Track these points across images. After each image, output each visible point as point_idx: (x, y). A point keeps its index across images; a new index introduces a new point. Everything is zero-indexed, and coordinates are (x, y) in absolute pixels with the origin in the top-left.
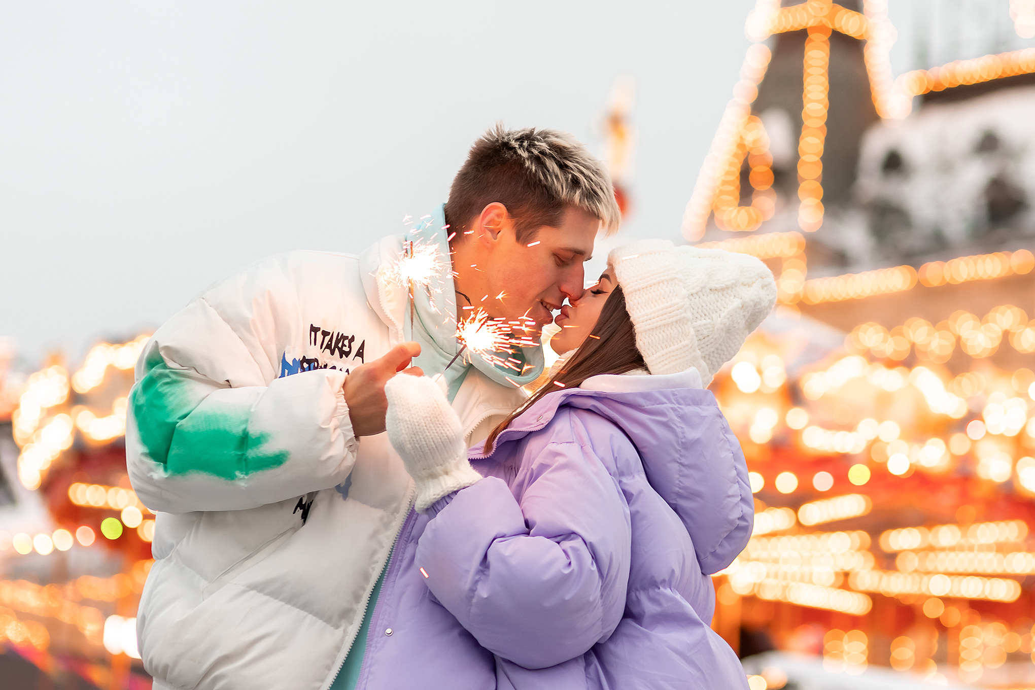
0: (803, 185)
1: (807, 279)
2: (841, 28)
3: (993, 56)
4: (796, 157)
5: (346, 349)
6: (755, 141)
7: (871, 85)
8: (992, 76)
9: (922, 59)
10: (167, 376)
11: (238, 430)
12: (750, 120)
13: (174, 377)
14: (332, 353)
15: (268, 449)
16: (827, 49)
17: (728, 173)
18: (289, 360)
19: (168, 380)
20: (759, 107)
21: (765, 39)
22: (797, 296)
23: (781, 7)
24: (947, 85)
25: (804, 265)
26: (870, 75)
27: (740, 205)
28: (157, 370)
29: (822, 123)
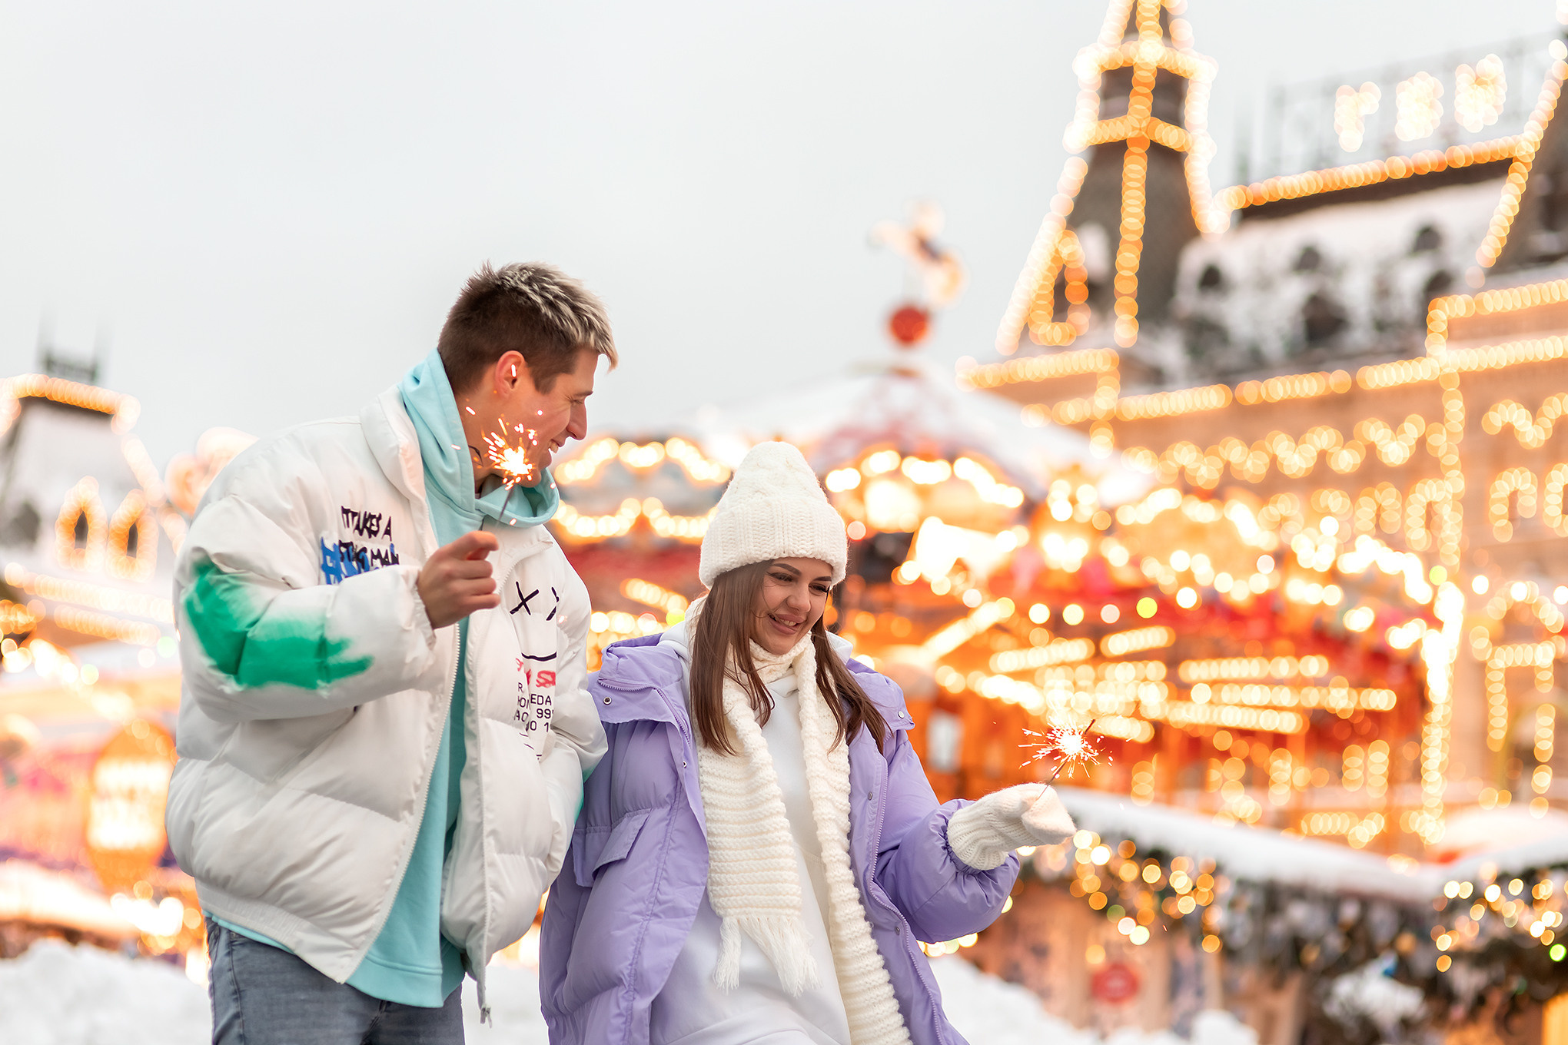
0: (1120, 300)
1: (1120, 397)
2: (1161, 139)
3: (1315, 173)
4: (1113, 271)
5: (374, 528)
6: (1071, 255)
7: (1191, 198)
8: (1314, 191)
9: (1243, 173)
10: (225, 582)
11: (314, 637)
12: (1065, 234)
13: (233, 582)
14: (361, 533)
15: (350, 655)
16: (1144, 162)
17: (1042, 287)
18: (329, 545)
19: (225, 586)
20: (1075, 221)
21: (1083, 150)
22: (1110, 412)
23: (1099, 120)
24: (1267, 199)
25: (1117, 382)
26: (1190, 189)
27: (1053, 320)
28: (210, 577)
29: (1137, 238)
